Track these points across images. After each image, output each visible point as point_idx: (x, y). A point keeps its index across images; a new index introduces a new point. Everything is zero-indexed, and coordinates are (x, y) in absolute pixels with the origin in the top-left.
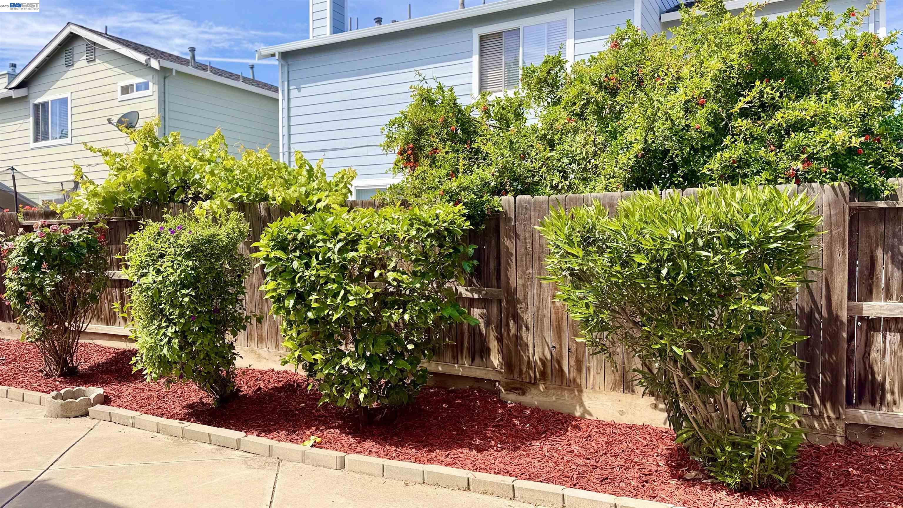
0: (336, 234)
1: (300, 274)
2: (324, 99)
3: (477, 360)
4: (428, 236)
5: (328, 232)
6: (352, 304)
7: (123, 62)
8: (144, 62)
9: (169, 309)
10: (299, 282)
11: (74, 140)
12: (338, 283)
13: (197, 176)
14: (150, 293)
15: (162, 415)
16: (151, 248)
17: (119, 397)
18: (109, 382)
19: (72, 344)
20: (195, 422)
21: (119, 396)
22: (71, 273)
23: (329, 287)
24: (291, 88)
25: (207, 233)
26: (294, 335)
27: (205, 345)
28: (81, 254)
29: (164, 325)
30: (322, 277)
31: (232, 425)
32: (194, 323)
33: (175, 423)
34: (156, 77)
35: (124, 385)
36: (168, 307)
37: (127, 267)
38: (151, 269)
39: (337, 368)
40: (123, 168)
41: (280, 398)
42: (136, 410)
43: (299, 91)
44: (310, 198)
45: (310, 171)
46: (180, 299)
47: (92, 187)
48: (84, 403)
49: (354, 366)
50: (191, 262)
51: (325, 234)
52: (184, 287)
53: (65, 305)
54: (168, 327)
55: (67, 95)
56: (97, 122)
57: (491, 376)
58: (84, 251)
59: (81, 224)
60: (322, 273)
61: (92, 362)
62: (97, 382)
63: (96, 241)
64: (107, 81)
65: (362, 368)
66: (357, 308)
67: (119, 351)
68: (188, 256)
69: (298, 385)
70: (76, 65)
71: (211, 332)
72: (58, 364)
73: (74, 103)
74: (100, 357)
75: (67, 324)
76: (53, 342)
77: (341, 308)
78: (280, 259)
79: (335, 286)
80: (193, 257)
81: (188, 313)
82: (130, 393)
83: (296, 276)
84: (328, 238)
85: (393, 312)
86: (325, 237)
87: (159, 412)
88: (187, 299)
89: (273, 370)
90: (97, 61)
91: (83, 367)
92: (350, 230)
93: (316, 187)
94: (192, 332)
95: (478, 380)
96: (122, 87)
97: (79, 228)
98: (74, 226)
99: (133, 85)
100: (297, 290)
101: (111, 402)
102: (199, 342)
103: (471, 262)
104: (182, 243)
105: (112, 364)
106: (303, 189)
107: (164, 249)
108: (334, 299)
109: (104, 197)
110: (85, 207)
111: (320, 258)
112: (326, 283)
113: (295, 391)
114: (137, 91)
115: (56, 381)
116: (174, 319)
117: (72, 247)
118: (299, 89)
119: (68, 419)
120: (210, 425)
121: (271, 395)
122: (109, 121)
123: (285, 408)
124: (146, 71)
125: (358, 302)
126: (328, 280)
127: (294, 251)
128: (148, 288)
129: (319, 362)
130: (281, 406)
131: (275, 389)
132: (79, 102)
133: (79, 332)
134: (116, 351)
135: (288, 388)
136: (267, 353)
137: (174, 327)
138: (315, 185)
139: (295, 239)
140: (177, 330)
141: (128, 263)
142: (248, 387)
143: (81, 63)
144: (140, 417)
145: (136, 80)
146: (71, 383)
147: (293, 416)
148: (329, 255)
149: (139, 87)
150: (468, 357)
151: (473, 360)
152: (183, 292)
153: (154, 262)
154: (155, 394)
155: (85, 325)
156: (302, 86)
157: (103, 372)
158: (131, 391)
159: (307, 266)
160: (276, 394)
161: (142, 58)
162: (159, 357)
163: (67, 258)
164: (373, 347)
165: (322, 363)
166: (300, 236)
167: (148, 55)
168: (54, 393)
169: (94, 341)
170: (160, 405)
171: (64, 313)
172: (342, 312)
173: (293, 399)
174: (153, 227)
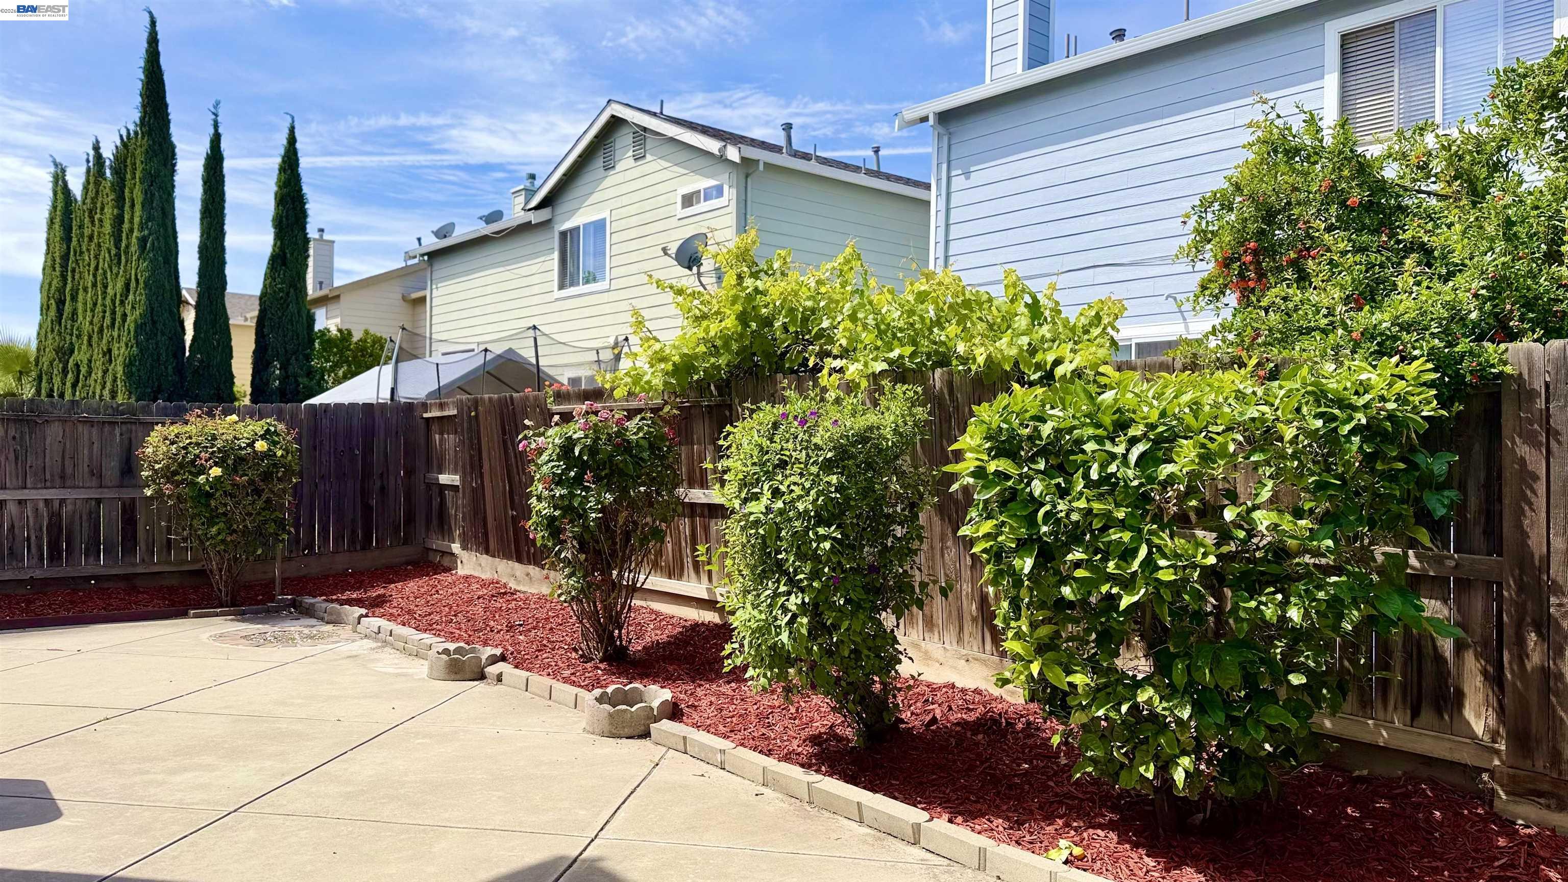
0: (1122, 425)
1: (1048, 507)
2: (1014, 186)
3: (1427, 715)
4: (1352, 432)
5: (1107, 420)
6: (1166, 576)
7: (684, 155)
8: (716, 152)
9: (794, 562)
10: (1045, 523)
11: (615, 284)
12: (1131, 529)
13: (825, 324)
14: (761, 531)
15: (769, 753)
16: (763, 451)
17: (694, 707)
18: (678, 678)
19: (623, 608)
20: (831, 775)
21: (696, 707)
22: (624, 491)
23: (1113, 537)
24: (953, 173)
25: (861, 423)
26: (1024, 628)
27: (855, 631)
28: (641, 459)
29: (783, 589)
30: (1097, 515)
31: (897, 790)
32: (836, 590)
33: (795, 772)
34: (734, 176)
35: (700, 686)
36: (792, 558)
37: (723, 483)
38: (766, 487)
39: (1124, 708)
40: (705, 317)
41: (977, 744)
42: (726, 737)
43: (968, 178)
44: (1039, 357)
45: (1035, 308)
46: (814, 545)
47: (657, 346)
48: (642, 714)
49: (1164, 709)
50: (835, 477)
51: (1098, 426)
52: (821, 521)
53: (615, 543)
54: (789, 593)
55: (605, 214)
56: (646, 254)
57: (1466, 756)
58: (645, 455)
59: (639, 411)
60: (1096, 506)
61: (648, 639)
62: (658, 676)
63: (663, 438)
64: (661, 188)
65: (1186, 714)
66: (1177, 587)
67: (688, 624)
68: (828, 466)
69: (1008, 723)
70: (620, 167)
71: (864, 609)
72: (601, 641)
73: (616, 226)
74: (659, 632)
75: (615, 573)
76: (595, 603)
77: (1140, 581)
78: (1008, 477)
79: (1127, 536)
80: (838, 467)
81: (826, 570)
82: (711, 703)
83: (1037, 511)
84: (1105, 433)
85: (1264, 599)
86: (1100, 432)
87: (762, 744)
88: (827, 545)
89: (953, 686)
90: (649, 157)
91: (636, 647)
92: (1154, 417)
93: (1048, 336)
94: (832, 606)
95: (1428, 761)
96: (683, 196)
97: (639, 417)
98: (632, 414)
99: (699, 191)
100: (1040, 538)
101: (683, 715)
102: (845, 625)
103: (1446, 493)
104: (820, 443)
105: (678, 647)
106: (1025, 340)
107: (787, 453)
108: (1122, 563)
109: (674, 364)
110: (646, 378)
111: (1094, 475)
112: (1105, 529)
113: (1003, 733)
114: (705, 200)
115: (598, 668)
116: (801, 580)
117: (626, 447)
118: (967, 174)
119: (619, 741)
120: (856, 785)
121: (960, 738)
122: (665, 250)
123: (990, 767)
124: (720, 167)
125: (1180, 573)
126: (1109, 523)
127: (1033, 459)
128: (757, 523)
129: (1080, 690)
130: (982, 763)
131: (963, 724)
132: (623, 224)
133: (634, 590)
134: (683, 623)
135: (990, 728)
136: (941, 651)
137: (800, 595)
138: (1045, 331)
139: (1035, 435)
140: (807, 600)
141: (726, 477)
142: (912, 714)
143: (625, 162)
144: (733, 751)
145: (703, 183)
146: (620, 675)
147: (1010, 787)
148: (1112, 468)
149: (709, 195)
150: (1400, 705)
151: (1415, 714)
152: (821, 531)
153: (770, 476)
154: (752, 709)
155: (642, 577)
156: (972, 169)
157: (664, 658)
158: (713, 699)
159: (1063, 493)
160: (969, 734)
161: (713, 145)
162: (773, 647)
163: (621, 465)
164: (1211, 671)
165: (1087, 695)
166: (1046, 430)
167: (723, 140)
168: (597, 692)
169: (649, 603)
170: (764, 731)
171: (613, 554)
172: (1143, 591)
173: (1004, 750)
174: (768, 413)
